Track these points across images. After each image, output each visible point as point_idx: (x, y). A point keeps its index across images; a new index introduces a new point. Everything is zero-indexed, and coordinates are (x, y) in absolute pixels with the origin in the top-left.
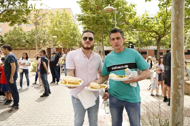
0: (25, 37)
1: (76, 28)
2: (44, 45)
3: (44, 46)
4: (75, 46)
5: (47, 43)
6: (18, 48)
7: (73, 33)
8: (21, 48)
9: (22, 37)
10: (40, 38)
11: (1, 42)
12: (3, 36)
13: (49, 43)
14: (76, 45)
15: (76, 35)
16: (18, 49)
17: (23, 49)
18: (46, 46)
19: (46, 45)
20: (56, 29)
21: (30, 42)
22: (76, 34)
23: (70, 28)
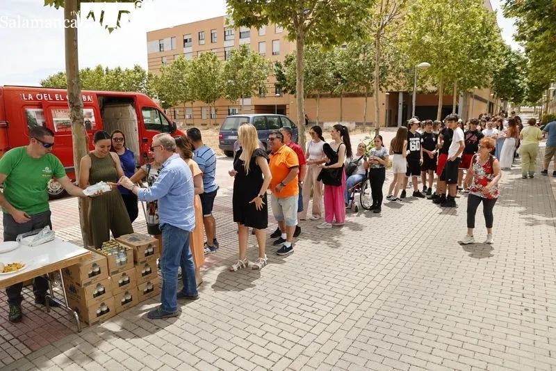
0: (334, 64)
1: (491, 27)
2: (382, 85)
3: (382, 87)
4: (479, 88)
5: (391, 77)
6: (316, 92)
7: (480, 44)
8: (322, 93)
9: (326, 64)
10: (372, 64)
11: (278, 80)
12: (283, 64)
13: (397, 77)
14: (485, 82)
15: (486, 52)
16: (314, 96)
17: (327, 96)
18: (387, 89)
19: (388, 85)
20: (427, 38)
21: (345, 77)
22: (489, 46)
23: (473, 30)
